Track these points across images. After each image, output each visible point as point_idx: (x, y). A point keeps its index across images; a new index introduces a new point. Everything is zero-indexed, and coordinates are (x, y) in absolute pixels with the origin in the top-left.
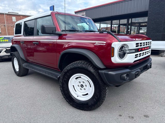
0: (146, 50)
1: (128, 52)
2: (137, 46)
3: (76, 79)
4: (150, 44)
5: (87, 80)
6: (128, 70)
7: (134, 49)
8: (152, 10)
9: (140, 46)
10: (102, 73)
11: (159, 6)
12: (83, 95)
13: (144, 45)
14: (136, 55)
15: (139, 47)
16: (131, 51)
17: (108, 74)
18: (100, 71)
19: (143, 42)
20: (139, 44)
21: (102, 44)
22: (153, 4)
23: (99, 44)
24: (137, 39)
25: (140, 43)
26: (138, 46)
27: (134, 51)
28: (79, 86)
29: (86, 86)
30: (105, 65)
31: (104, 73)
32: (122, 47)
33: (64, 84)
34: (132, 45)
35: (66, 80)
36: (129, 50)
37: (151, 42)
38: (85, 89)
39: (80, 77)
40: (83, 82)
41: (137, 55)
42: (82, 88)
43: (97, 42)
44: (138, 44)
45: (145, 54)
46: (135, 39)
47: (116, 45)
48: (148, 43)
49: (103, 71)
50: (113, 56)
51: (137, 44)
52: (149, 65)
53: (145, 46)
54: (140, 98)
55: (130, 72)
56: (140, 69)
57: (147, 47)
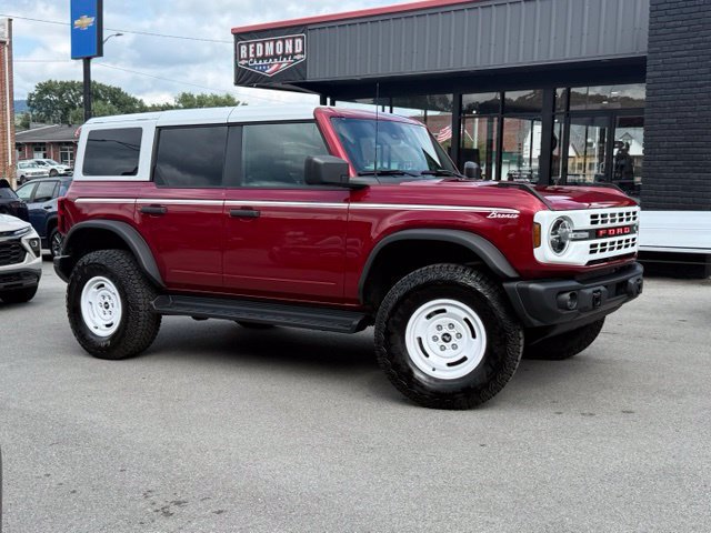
0: (620, 235)
1: (571, 235)
2: (593, 223)
3: (429, 317)
4: (634, 219)
5: (465, 315)
6: (574, 284)
7: (586, 231)
8: (663, 63)
9: (603, 222)
10: (513, 289)
11: (694, 49)
12: (449, 365)
13: (613, 221)
14: (592, 246)
15: (599, 225)
16: (579, 235)
17: (527, 290)
18: (505, 285)
19: (617, 210)
20: (600, 218)
21: (508, 216)
22: (668, 37)
23: (499, 216)
24: (594, 204)
25: (602, 216)
26: (596, 222)
27: (587, 234)
28: (435, 339)
29: (459, 336)
30: (517, 271)
31: (518, 288)
32: (558, 224)
33: (391, 334)
34: (581, 218)
35: (399, 320)
36: (574, 231)
37: (634, 213)
38: (455, 347)
39: (444, 311)
40: (451, 326)
41: (596, 245)
42: (448, 345)
43: (494, 210)
44: (596, 216)
45: (626, 246)
46: (587, 204)
47: (545, 219)
48: (625, 216)
49: (515, 285)
50: (539, 245)
51: (593, 217)
52: (631, 281)
53: (617, 224)
54: (612, 388)
55: (579, 289)
56: (606, 287)
57: (623, 227)
